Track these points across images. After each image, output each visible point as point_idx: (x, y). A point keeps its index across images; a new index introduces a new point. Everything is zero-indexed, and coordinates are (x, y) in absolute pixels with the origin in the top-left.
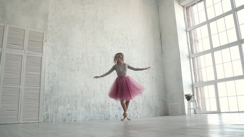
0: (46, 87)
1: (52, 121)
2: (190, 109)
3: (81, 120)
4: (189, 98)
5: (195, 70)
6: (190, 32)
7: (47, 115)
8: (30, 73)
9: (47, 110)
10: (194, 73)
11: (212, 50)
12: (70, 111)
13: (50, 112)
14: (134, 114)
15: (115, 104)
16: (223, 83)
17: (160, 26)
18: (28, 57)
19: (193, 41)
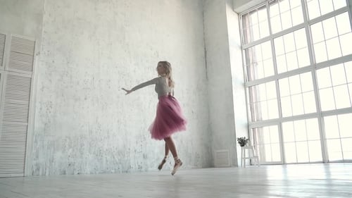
0: (37, 123)
1: (44, 175)
2: (243, 158)
3: (89, 172)
4: (243, 142)
5: (252, 105)
6: (246, 50)
7: (37, 165)
8: (12, 101)
9: (37, 157)
11: (277, 77)
12: (72, 160)
13: (41, 160)
15: (138, 150)
16: (290, 123)
17: (204, 40)
18: (10, 77)
19: (251, 62)
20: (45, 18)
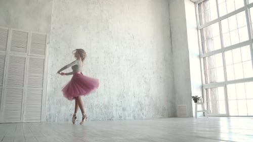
0: (49, 88)
1: (54, 121)
5: (206, 71)
6: (202, 30)
7: (49, 115)
8: (32, 74)
9: (50, 110)
10: (205, 74)
11: (223, 50)
13: (52, 112)
14: (139, 115)
15: (119, 105)
16: (233, 85)
18: (31, 59)
19: (205, 39)
20: (53, 19)
